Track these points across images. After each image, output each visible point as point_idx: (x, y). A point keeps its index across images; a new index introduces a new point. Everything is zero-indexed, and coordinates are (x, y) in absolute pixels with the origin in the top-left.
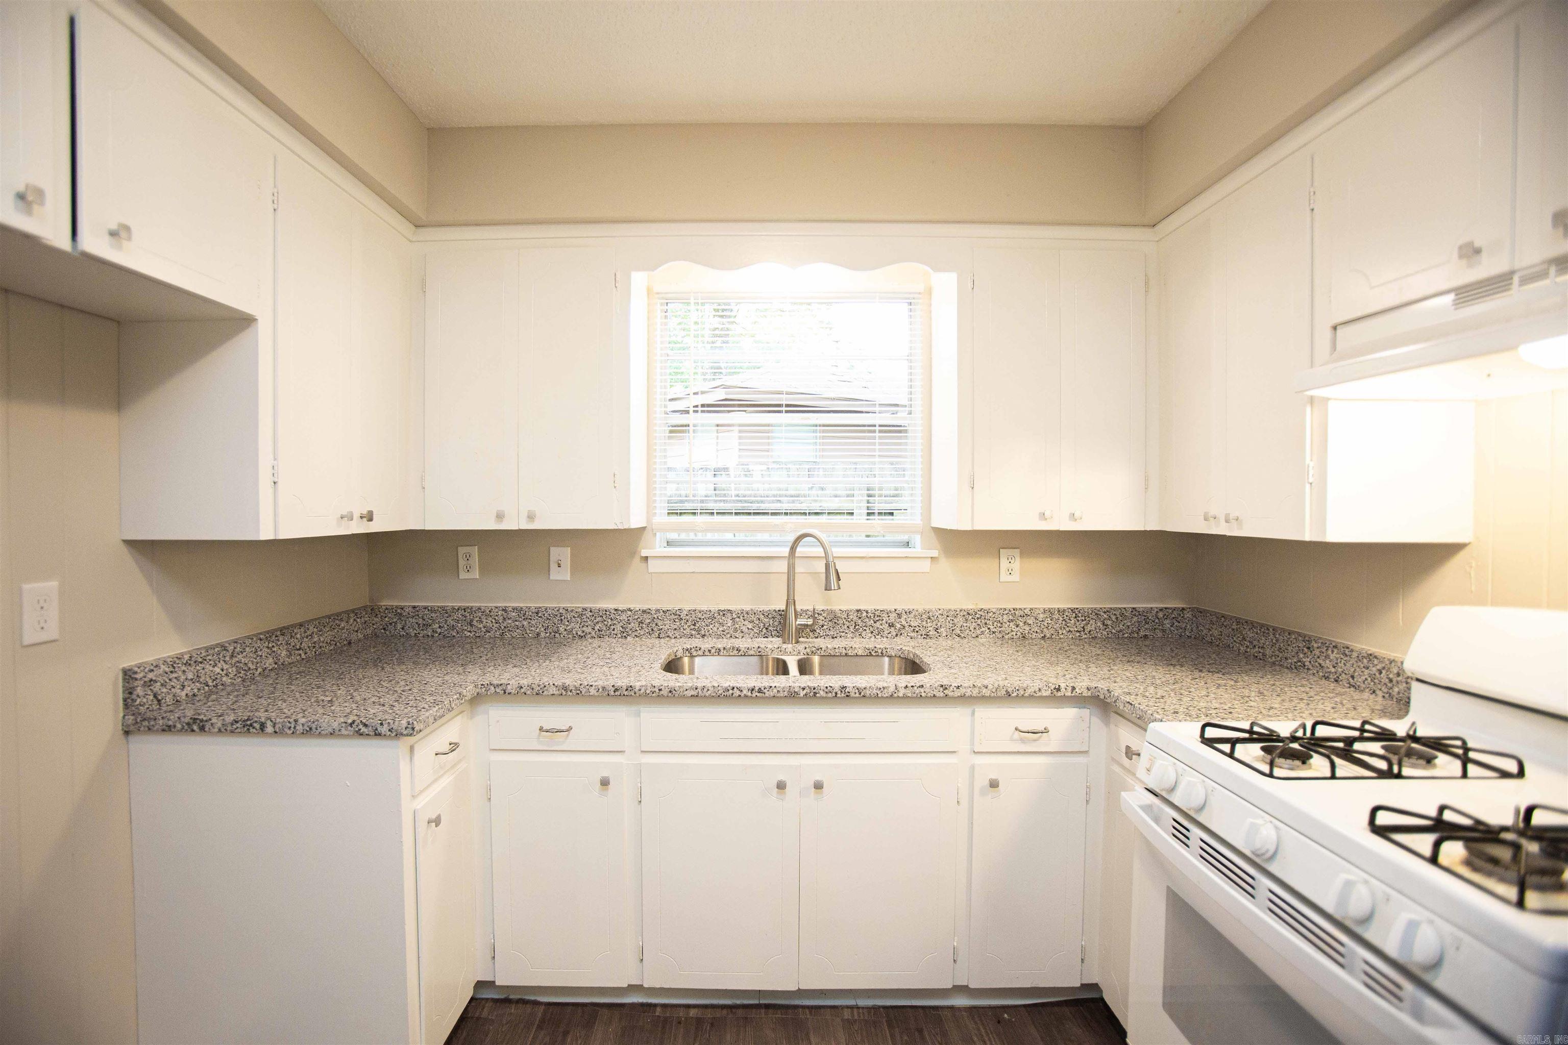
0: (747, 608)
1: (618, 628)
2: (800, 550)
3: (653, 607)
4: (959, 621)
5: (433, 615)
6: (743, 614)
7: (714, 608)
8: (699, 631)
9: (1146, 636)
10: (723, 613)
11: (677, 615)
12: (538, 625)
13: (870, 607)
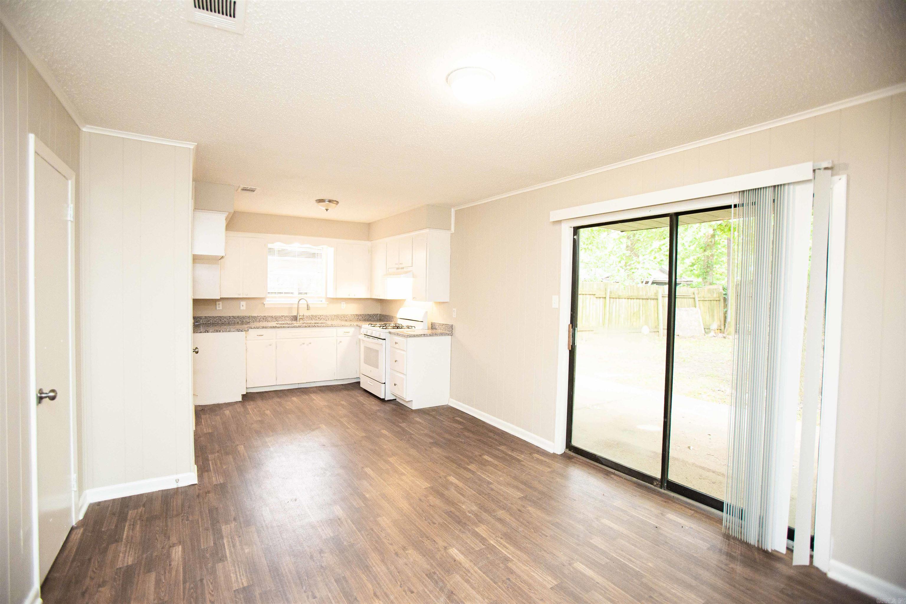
0: (288, 315)
1: (258, 320)
2: (300, 302)
3: (266, 315)
4: (333, 317)
5: (211, 318)
6: (287, 316)
7: (280, 315)
8: (277, 320)
9: (370, 320)
10: (282, 316)
11: (272, 317)
12: (238, 320)
13: (314, 314)
